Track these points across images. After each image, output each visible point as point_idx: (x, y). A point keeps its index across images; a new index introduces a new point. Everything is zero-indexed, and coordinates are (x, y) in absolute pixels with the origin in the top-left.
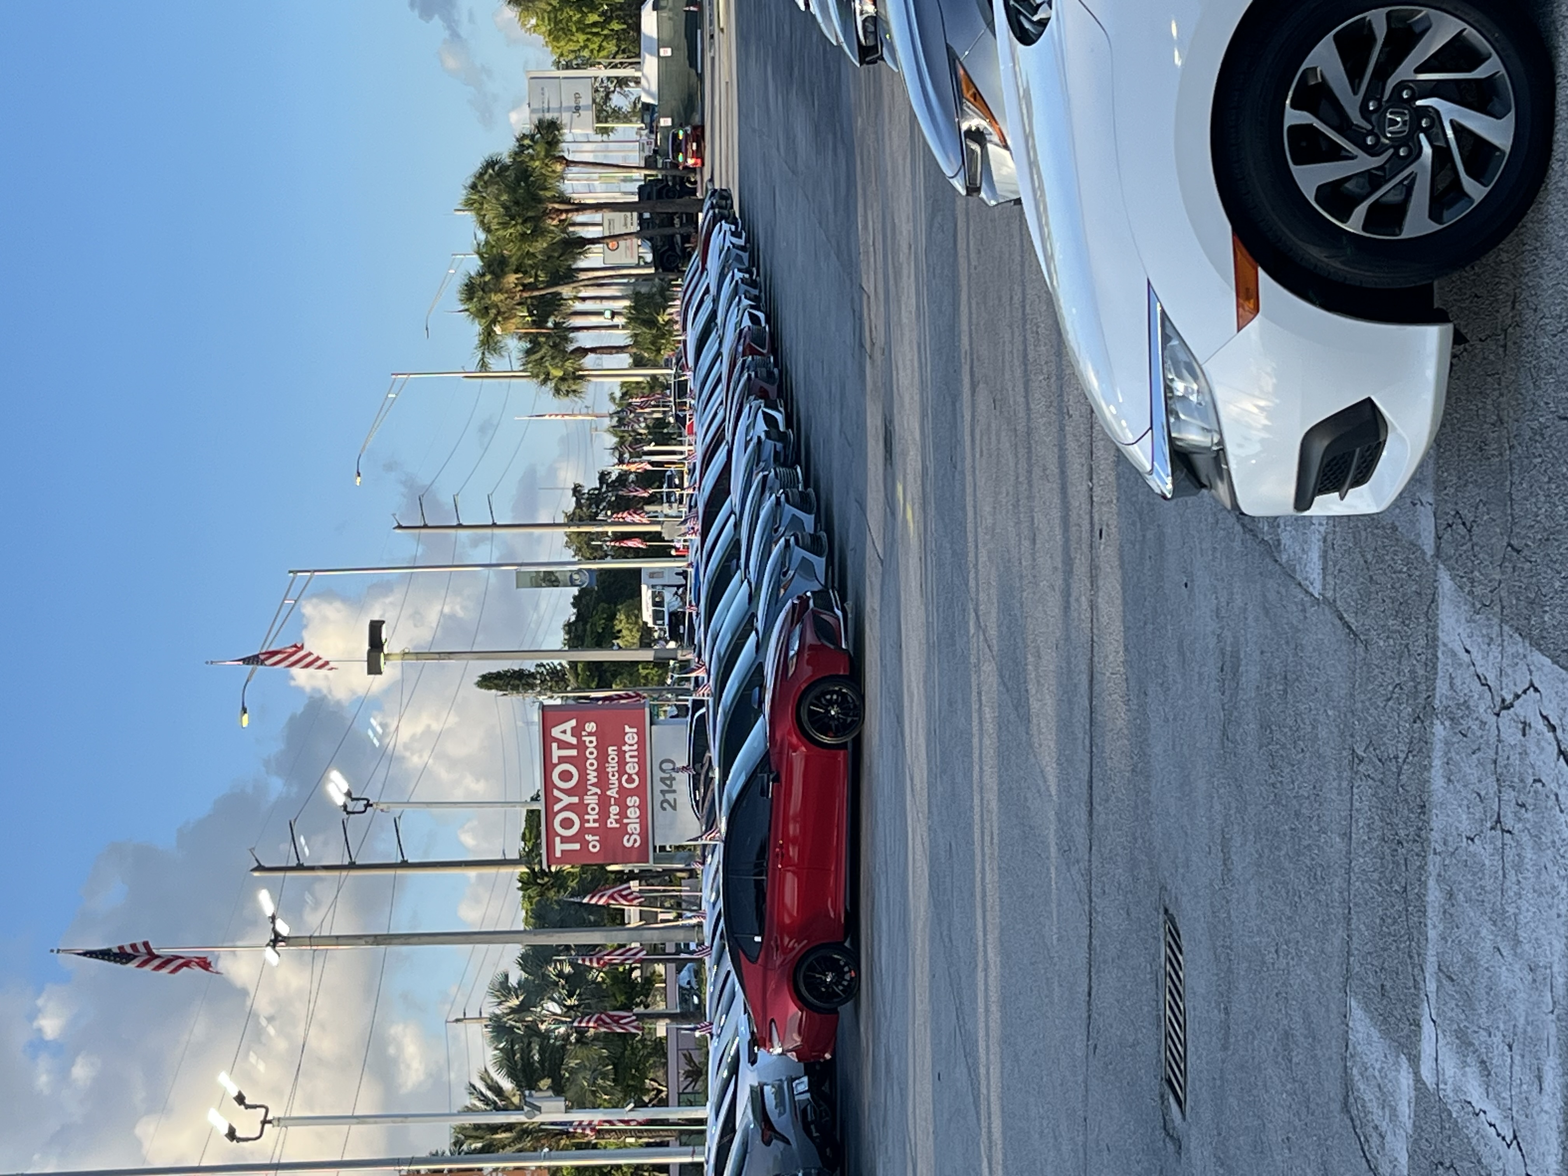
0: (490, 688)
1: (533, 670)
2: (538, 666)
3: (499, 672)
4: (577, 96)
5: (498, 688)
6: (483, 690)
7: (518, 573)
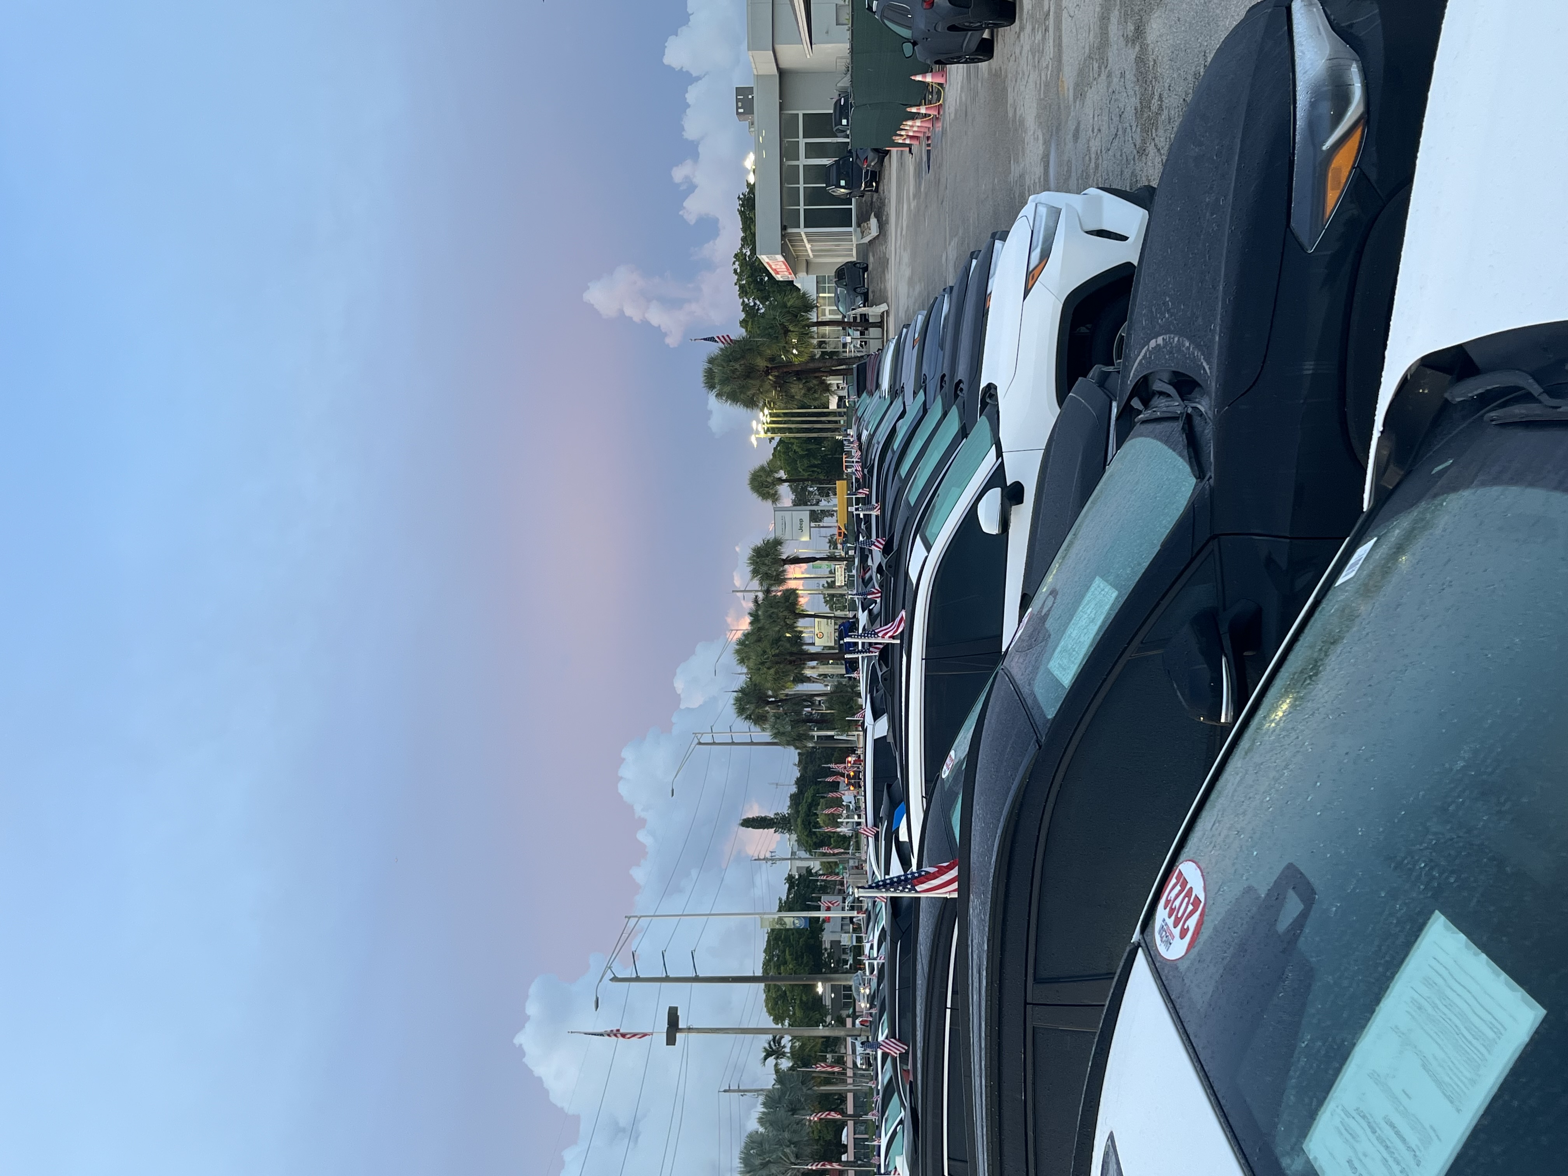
0: (748, 827)
1: (772, 817)
2: (775, 814)
3: (753, 818)
4: (801, 521)
5: (753, 827)
6: (744, 828)
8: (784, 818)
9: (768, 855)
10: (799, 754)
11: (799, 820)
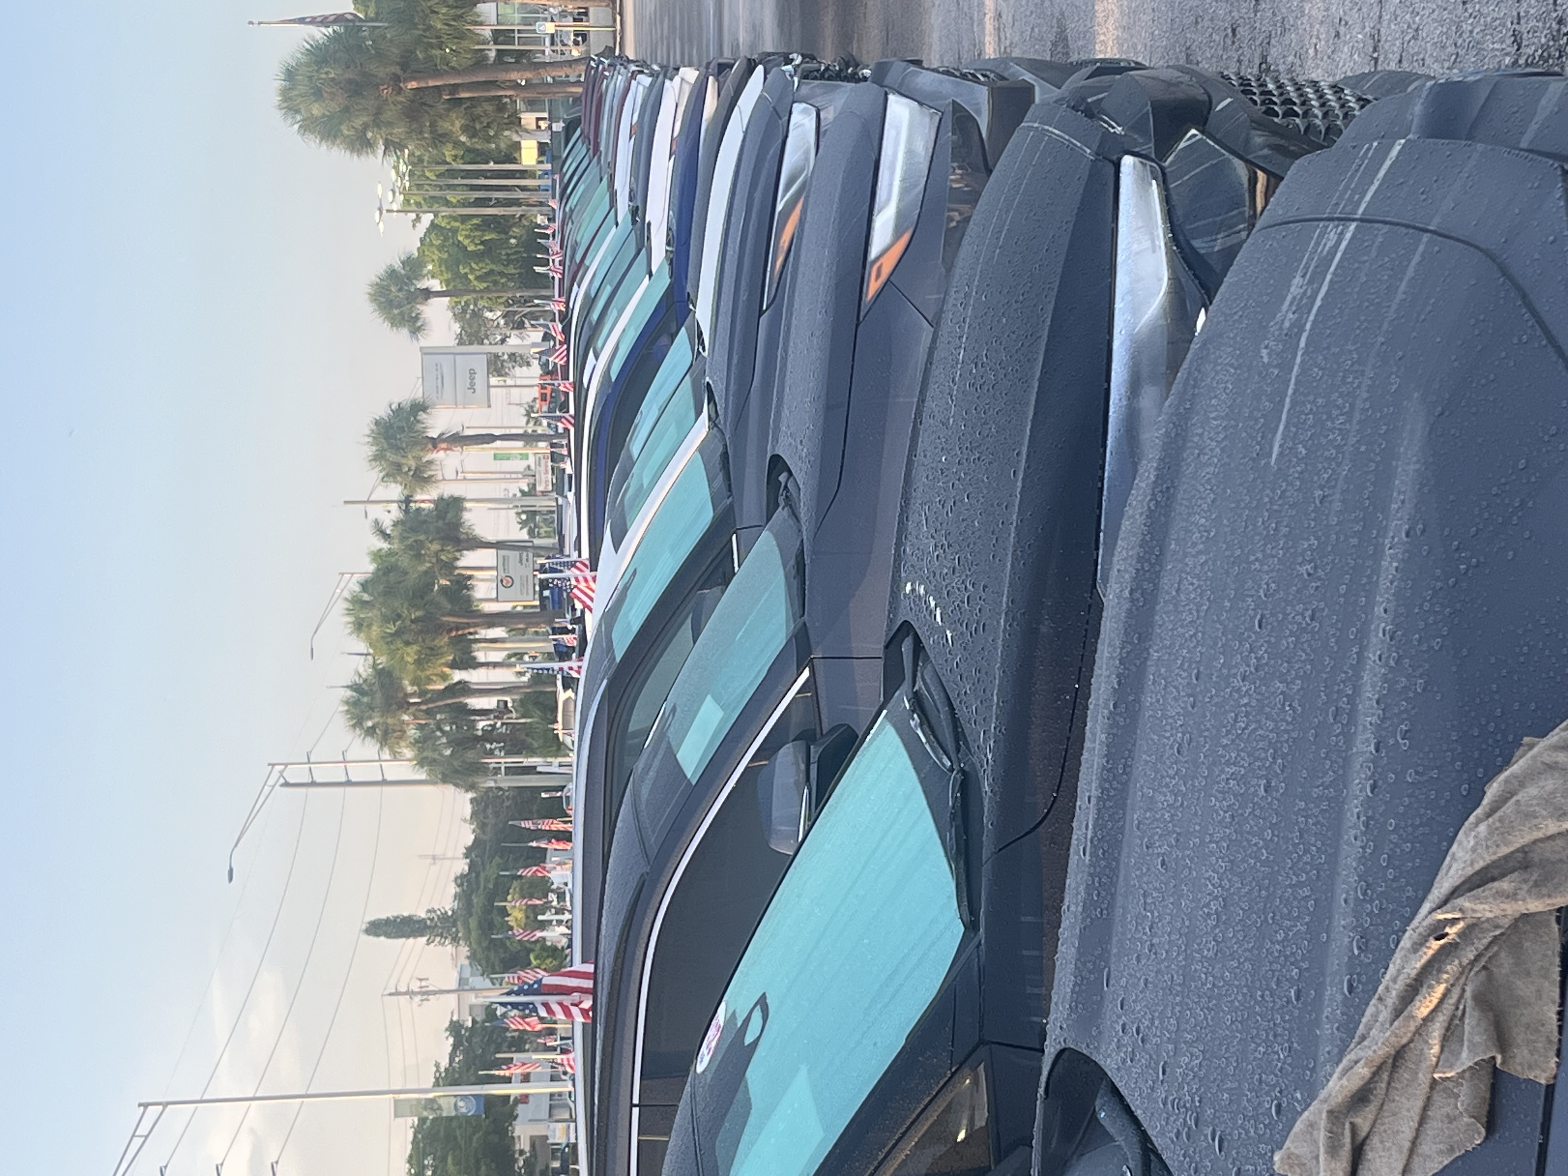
0: (377, 935)
1: (423, 915)
2: (429, 911)
3: (388, 918)
4: (472, 372)
5: (388, 936)
6: (371, 938)
7: (396, 1102)
8: (444, 917)
9: (415, 986)
10: (472, 801)
11: (473, 923)
